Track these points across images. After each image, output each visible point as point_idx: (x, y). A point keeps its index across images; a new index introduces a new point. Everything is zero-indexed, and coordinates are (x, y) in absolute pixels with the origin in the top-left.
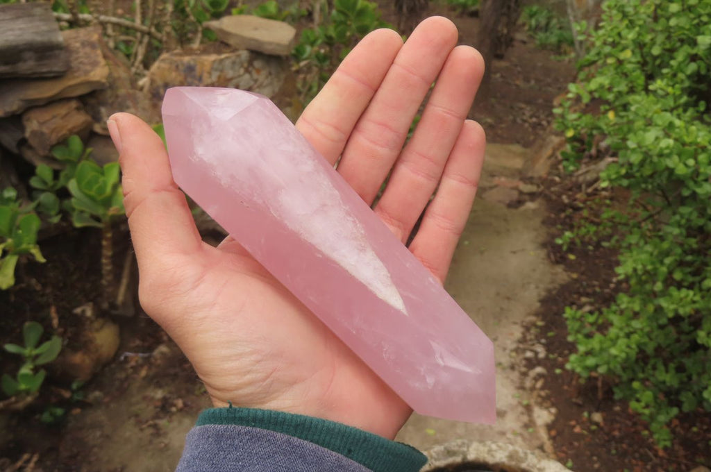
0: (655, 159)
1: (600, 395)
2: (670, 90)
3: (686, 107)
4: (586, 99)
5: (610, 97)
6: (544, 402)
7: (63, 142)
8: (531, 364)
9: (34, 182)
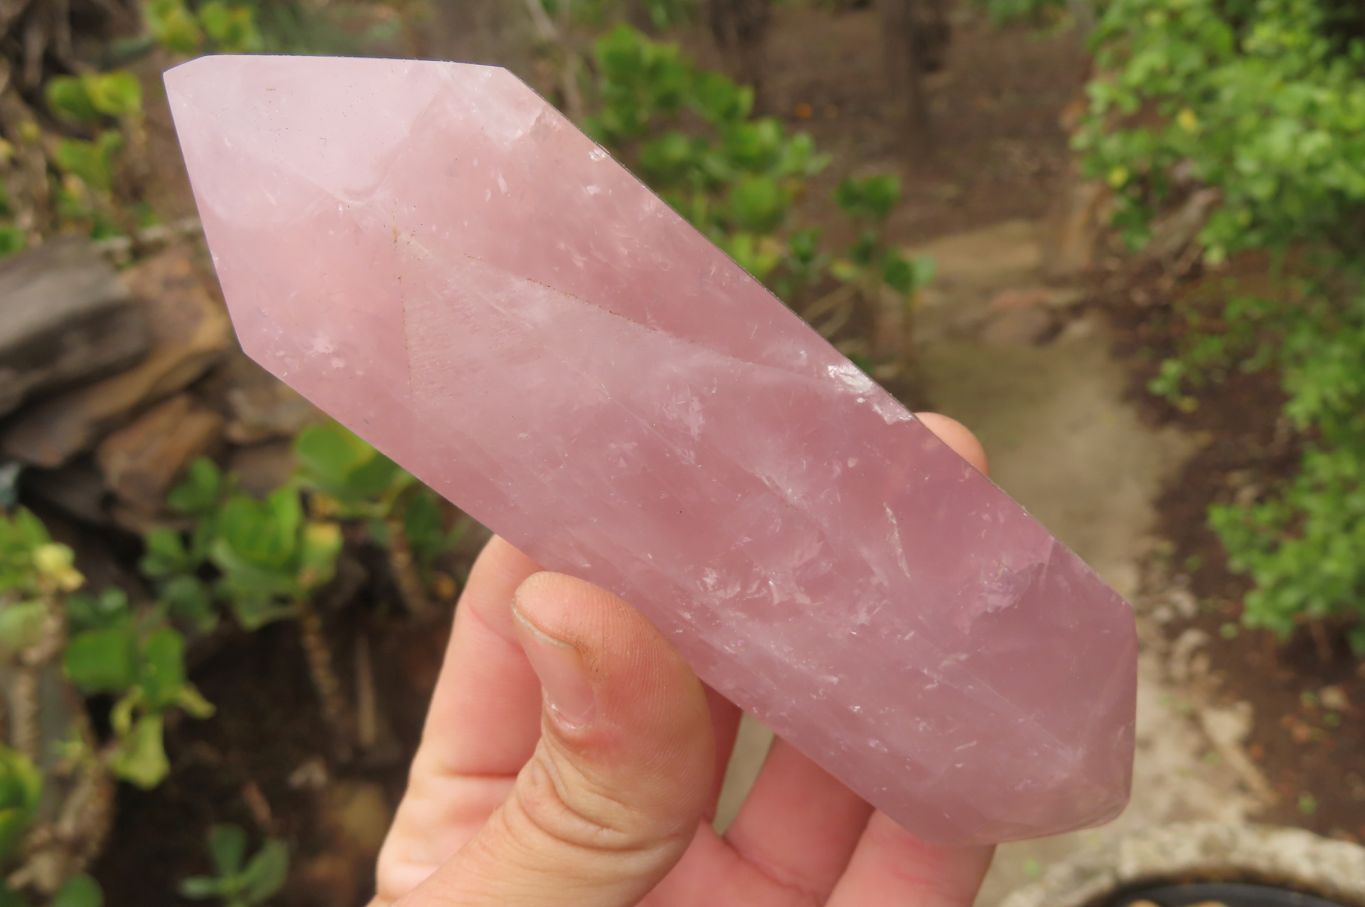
0: (1302, 180)
1: (1325, 653)
2: (1289, 39)
3: (1327, 61)
4: (1130, 105)
5: (1174, 85)
6: (1221, 697)
7: (181, 477)
8: (1173, 630)
9: (151, 567)
